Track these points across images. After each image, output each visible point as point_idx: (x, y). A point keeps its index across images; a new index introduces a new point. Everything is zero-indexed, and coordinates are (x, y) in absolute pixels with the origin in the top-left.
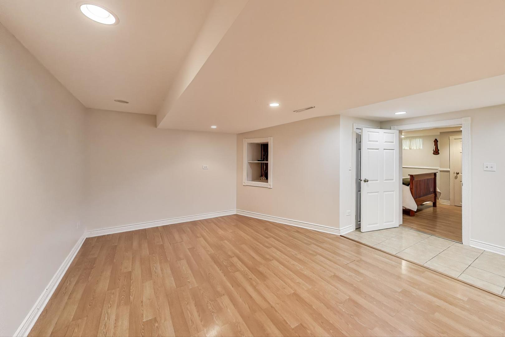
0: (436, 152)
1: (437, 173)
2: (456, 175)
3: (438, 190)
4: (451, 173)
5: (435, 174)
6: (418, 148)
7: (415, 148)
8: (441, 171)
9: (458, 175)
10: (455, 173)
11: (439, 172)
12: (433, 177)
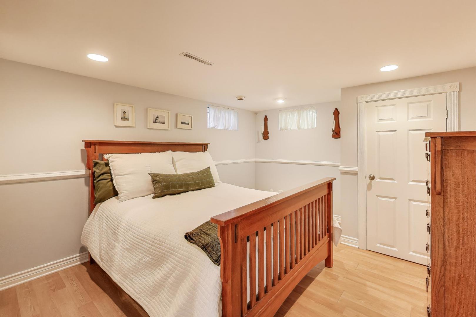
0: (337, 134)
1: (334, 182)
2: (368, 180)
3: (336, 222)
4: (361, 176)
5: (329, 185)
6: (310, 127)
7: (306, 128)
8: (343, 173)
9: (373, 181)
10: (368, 177)
11: (338, 176)
12: (325, 192)
